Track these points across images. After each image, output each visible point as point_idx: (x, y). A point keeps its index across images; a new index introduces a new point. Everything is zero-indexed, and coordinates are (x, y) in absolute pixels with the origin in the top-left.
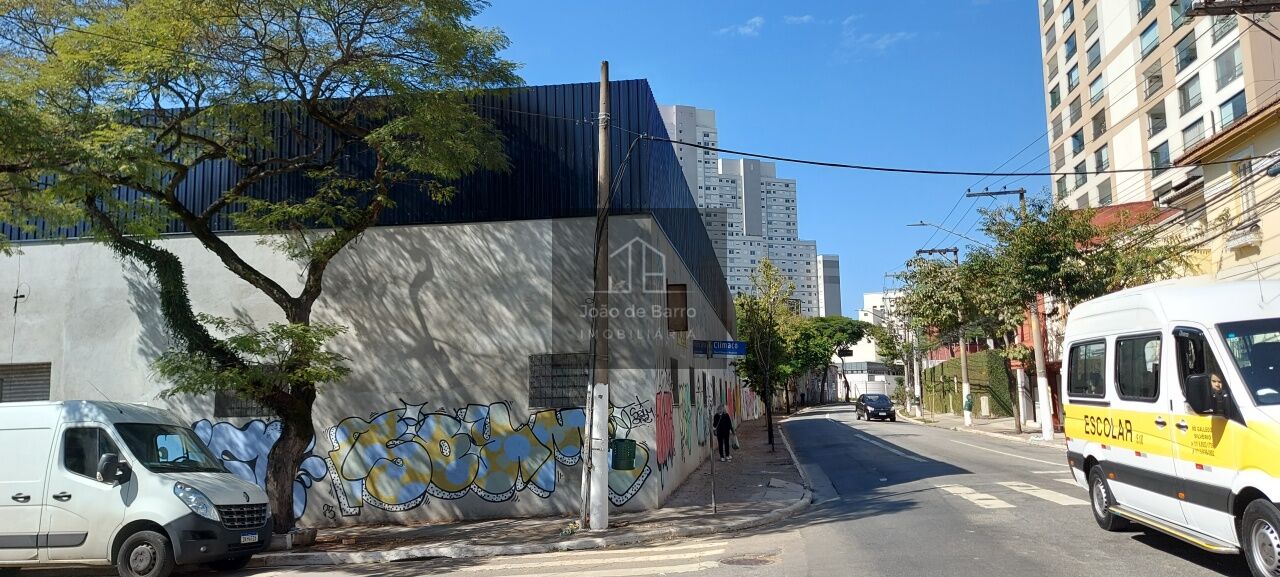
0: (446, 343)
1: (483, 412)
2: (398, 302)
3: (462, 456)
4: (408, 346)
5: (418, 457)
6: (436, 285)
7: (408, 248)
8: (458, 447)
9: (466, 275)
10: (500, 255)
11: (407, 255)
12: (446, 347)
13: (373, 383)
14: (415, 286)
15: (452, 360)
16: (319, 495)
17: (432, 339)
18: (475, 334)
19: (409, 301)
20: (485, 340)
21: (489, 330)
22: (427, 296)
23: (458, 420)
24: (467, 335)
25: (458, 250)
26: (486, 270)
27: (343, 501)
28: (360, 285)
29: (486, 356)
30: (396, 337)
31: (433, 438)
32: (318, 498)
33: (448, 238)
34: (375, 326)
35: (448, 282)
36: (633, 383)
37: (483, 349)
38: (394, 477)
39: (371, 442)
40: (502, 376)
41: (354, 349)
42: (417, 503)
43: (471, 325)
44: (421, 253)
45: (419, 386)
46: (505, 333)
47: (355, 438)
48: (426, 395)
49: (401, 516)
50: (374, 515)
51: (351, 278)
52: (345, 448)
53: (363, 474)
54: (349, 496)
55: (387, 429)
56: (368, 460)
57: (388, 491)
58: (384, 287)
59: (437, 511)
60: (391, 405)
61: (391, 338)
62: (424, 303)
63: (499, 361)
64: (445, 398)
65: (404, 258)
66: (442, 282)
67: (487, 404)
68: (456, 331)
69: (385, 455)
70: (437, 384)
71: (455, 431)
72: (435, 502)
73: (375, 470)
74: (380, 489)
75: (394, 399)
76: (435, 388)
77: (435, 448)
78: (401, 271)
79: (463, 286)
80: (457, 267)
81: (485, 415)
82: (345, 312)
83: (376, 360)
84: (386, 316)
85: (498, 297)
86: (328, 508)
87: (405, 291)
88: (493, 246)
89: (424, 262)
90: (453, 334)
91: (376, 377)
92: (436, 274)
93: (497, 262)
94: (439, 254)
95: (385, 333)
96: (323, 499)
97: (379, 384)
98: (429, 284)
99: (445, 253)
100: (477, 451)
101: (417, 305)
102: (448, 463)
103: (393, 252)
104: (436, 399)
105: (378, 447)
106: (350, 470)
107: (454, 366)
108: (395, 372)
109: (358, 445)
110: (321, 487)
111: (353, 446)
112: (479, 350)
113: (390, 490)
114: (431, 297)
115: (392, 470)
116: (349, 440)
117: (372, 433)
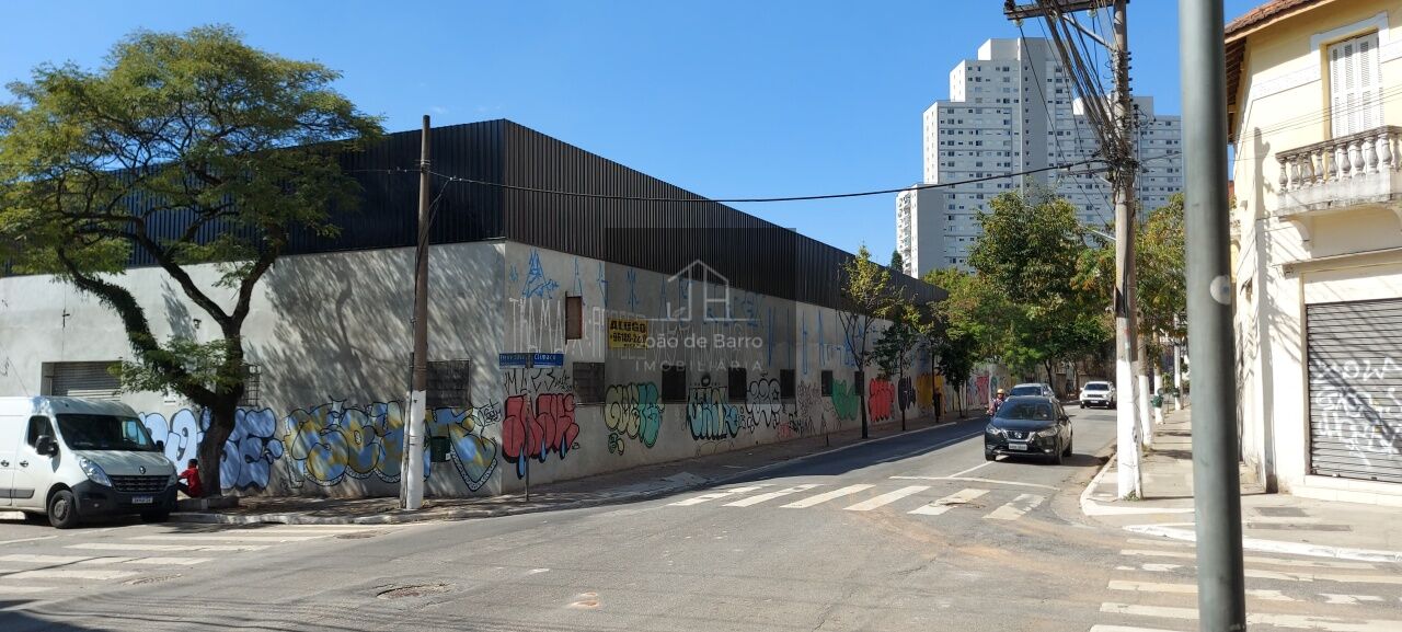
0: (359, 350)
1: (383, 408)
2: (328, 316)
3: (369, 444)
4: (335, 352)
5: (339, 443)
6: (353, 301)
7: (336, 270)
8: (366, 436)
9: (373, 292)
10: (397, 276)
11: (334, 276)
12: (358, 353)
13: (312, 382)
14: (340, 303)
15: (363, 364)
16: (276, 468)
17: (349, 346)
18: (379, 343)
19: (335, 315)
20: (385, 348)
21: (388, 340)
22: (347, 311)
23: (367, 415)
24: (374, 345)
25: (369, 272)
26: (387, 288)
27: (293, 476)
28: (304, 302)
29: (386, 361)
30: (327, 344)
31: (349, 428)
32: (277, 474)
33: (363, 262)
34: (314, 335)
35: (362, 299)
36: (487, 387)
37: (385, 356)
38: (324, 458)
39: (309, 430)
40: (396, 379)
41: (300, 354)
42: (338, 481)
43: (376, 335)
44: (344, 275)
45: (341, 385)
46: (398, 341)
47: (301, 426)
48: (346, 392)
49: (328, 489)
50: (310, 487)
51: (298, 295)
52: (294, 434)
53: (305, 456)
54: (296, 471)
55: (320, 419)
56: (308, 443)
57: (320, 470)
58: (320, 302)
59: (351, 487)
60: (323, 400)
61: (324, 345)
62: (345, 316)
63: (394, 365)
64: (358, 396)
65: (332, 278)
66: (356, 298)
67: (385, 401)
68: (366, 340)
69: (319, 441)
70: (353, 384)
71: (364, 422)
72: (350, 480)
73: (313, 453)
74: (315, 468)
75: (325, 394)
76: (352, 388)
77: (350, 435)
78: (330, 289)
79: (371, 303)
80: (368, 286)
81: (384, 411)
82: (294, 323)
83: (314, 364)
84: (320, 328)
85: (396, 313)
86: (283, 481)
87: (333, 306)
88: (392, 268)
89: (346, 283)
90: (364, 342)
91: (314, 377)
92: (354, 292)
93: (395, 282)
94: (356, 276)
95: (321, 340)
96: (280, 473)
97: (316, 383)
98: (348, 300)
99: (360, 274)
100: (378, 440)
101: (341, 317)
102: (359, 449)
103: (325, 274)
104: (352, 396)
105: (314, 434)
106: (297, 450)
107: (364, 370)
108: (327, 373)
109: (302, 433)
110: (278, 463)
111: (299, 433)
112: (381, 357)
113: (321, 468)
114: (350, 312)
115: (323, 451)
116: (296, 428)
117: (312, 423)
